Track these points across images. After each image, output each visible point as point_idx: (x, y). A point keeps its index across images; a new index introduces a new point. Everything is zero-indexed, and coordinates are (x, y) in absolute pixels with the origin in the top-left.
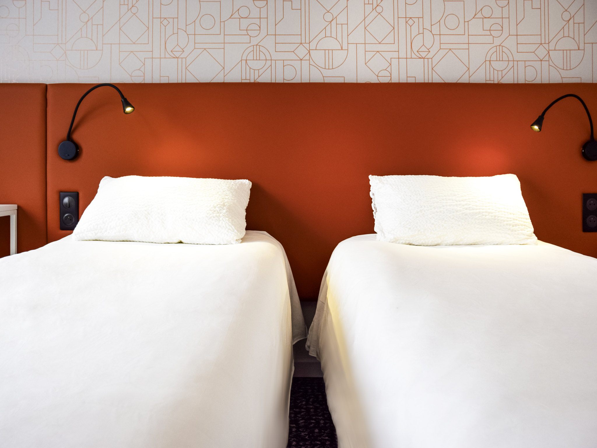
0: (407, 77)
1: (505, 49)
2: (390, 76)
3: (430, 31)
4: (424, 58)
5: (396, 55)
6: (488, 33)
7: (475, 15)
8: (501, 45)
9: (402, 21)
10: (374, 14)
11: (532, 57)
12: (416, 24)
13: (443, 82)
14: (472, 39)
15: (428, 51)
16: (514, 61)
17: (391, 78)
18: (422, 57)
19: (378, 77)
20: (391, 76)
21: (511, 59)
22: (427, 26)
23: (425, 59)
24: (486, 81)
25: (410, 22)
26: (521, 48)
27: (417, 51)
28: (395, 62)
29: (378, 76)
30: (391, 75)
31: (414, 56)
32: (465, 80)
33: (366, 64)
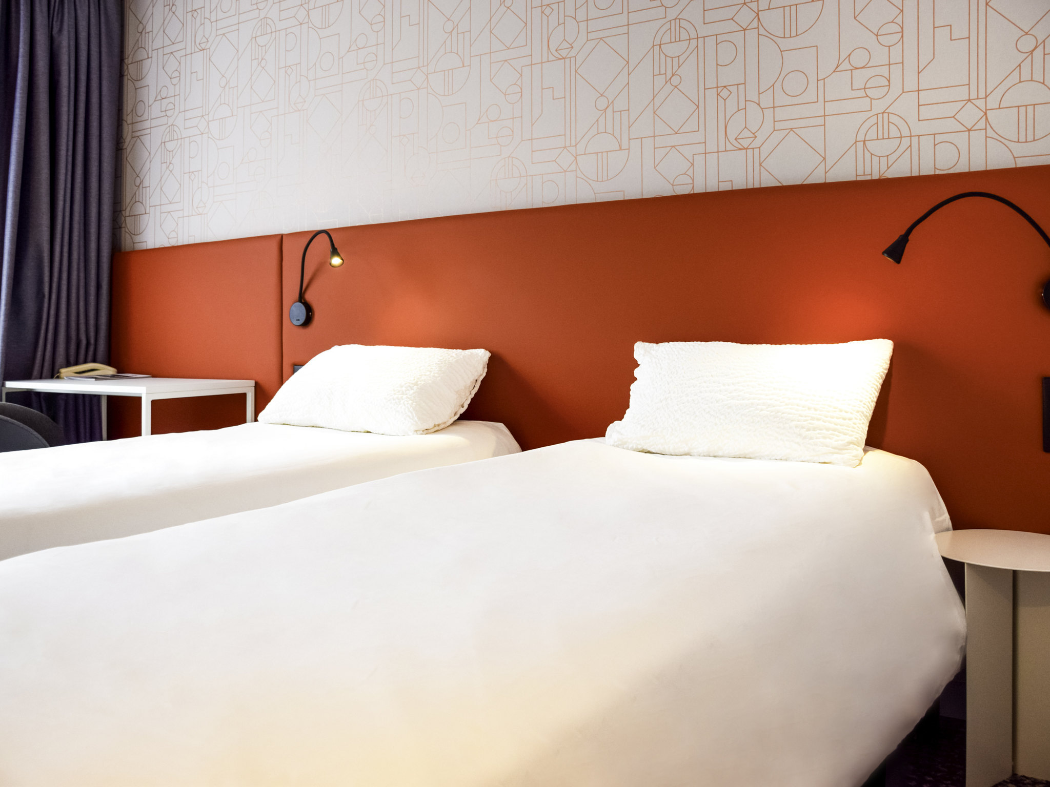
0: (719, 182)
1: (893, 118)
2: (691, 184)
3: (756, 103)
4: (746, 149)
5: (700, 148)
6: (862, 93)
7: (837, 67)
8: (886, 111)
9: (711, 94)
10: (668, 87)
11: (952, 125)
12: (734, 94)
13: (780, 185)
14: (831, 108)
15: (754, 136)
16: (911, 136)
17: (693, 186)
18: (743, 148)
19: (674, 187)
20: (693, 184)
21: (906, 132)
22: (752, 95)
23: (748, 150)
24: (857, 175)
25: (725, 93)
26: (925, 112)
27: (736, 139)
28: (699, 160)
29: (673, 185)
30: (693, 181)
31: (729, 147)
32: (818, 178)
33: (655, 168)
